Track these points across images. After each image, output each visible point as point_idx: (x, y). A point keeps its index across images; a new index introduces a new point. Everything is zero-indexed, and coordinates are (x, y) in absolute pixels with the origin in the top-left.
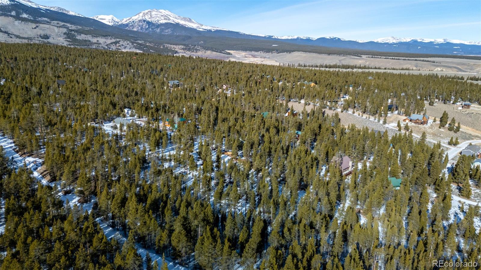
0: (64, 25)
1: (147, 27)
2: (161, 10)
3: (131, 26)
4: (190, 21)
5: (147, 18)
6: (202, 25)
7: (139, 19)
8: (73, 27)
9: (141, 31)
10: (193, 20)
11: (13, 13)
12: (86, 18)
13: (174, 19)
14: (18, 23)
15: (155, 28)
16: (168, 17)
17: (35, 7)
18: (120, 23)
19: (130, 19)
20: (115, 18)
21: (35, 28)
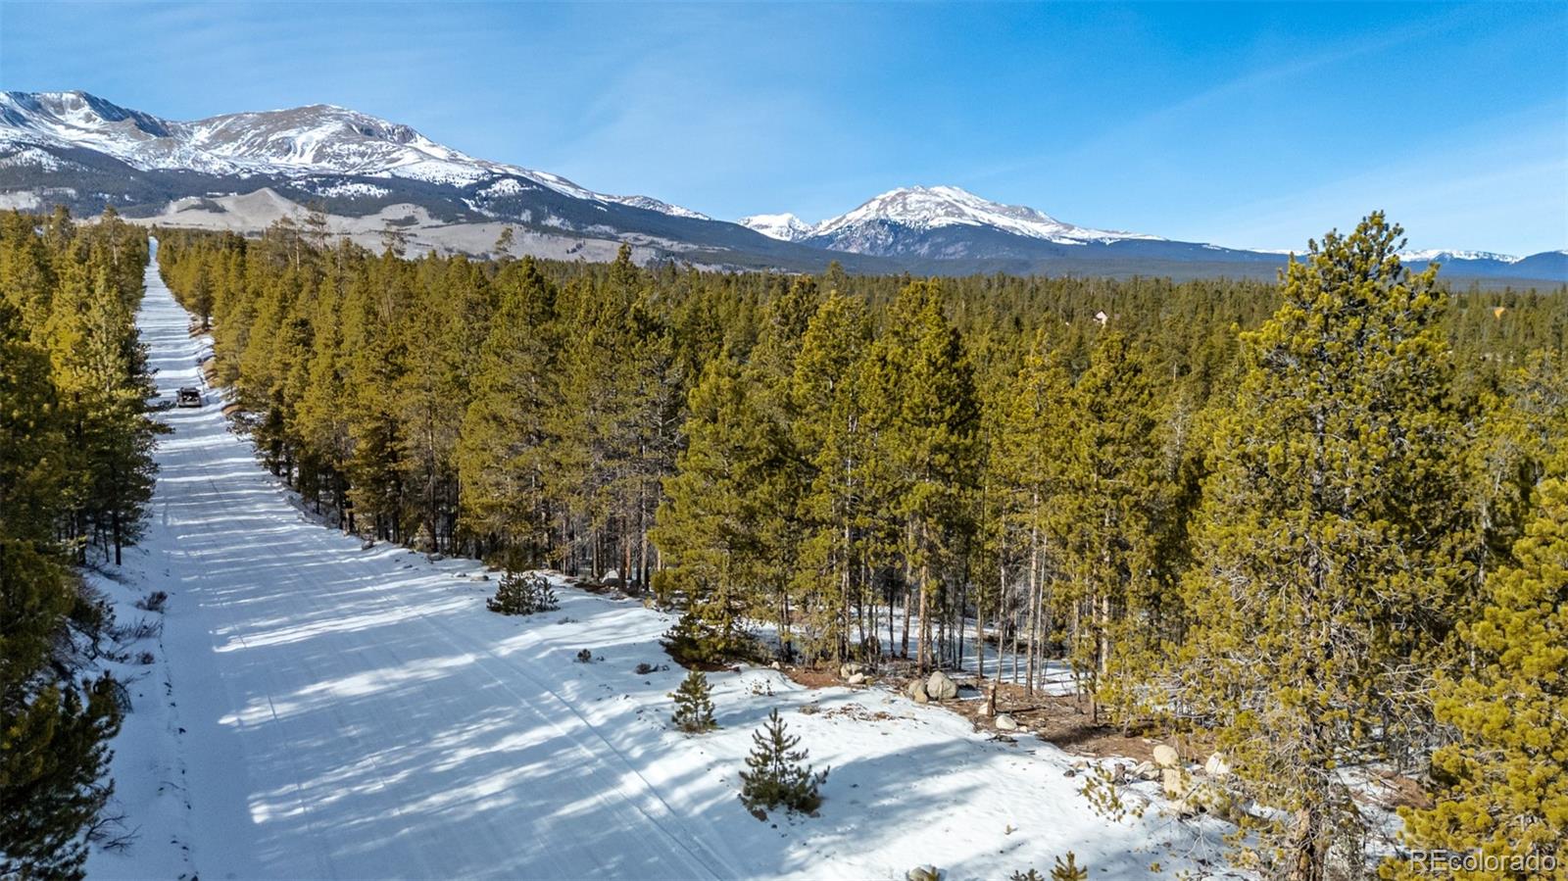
0: (652, 242)
1: (891, 240)
2: (936, 189)
3: (841, 241)
4: (1031, 215)
5: (893, 214)
6: (1071, 228)
7: (868, 219)
8: (677, 247)
9: (872, 254)
10: (1041, 214)
11: (526, 216)
12: (714, 222)
13: (977, 213)
14: (533, 238)
15: (913, 244)
16: (958, 208)
17: (584, 197)
18: (810, 234)
19: (840, 220)
20: (797, 221)
21: (574, 251)
